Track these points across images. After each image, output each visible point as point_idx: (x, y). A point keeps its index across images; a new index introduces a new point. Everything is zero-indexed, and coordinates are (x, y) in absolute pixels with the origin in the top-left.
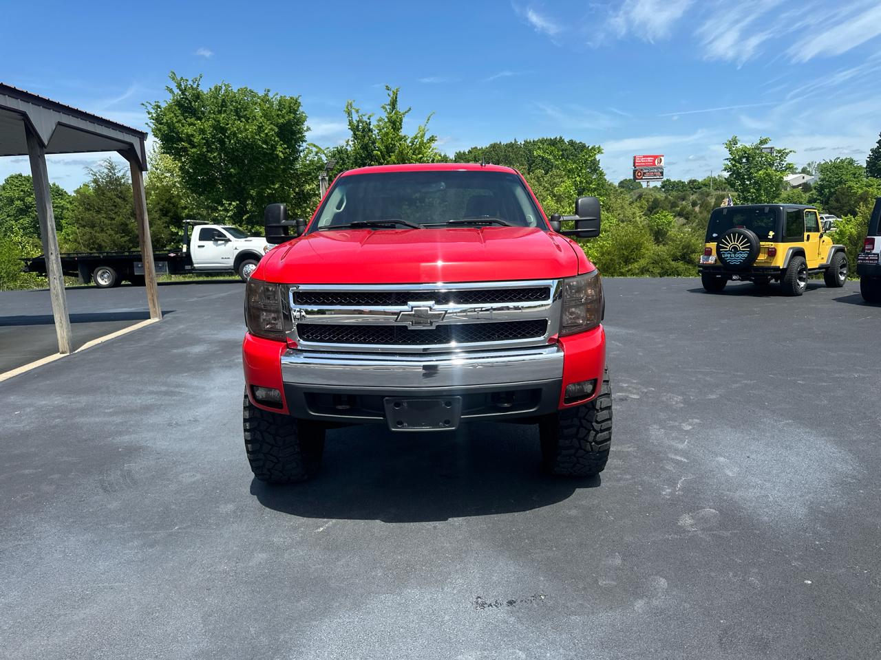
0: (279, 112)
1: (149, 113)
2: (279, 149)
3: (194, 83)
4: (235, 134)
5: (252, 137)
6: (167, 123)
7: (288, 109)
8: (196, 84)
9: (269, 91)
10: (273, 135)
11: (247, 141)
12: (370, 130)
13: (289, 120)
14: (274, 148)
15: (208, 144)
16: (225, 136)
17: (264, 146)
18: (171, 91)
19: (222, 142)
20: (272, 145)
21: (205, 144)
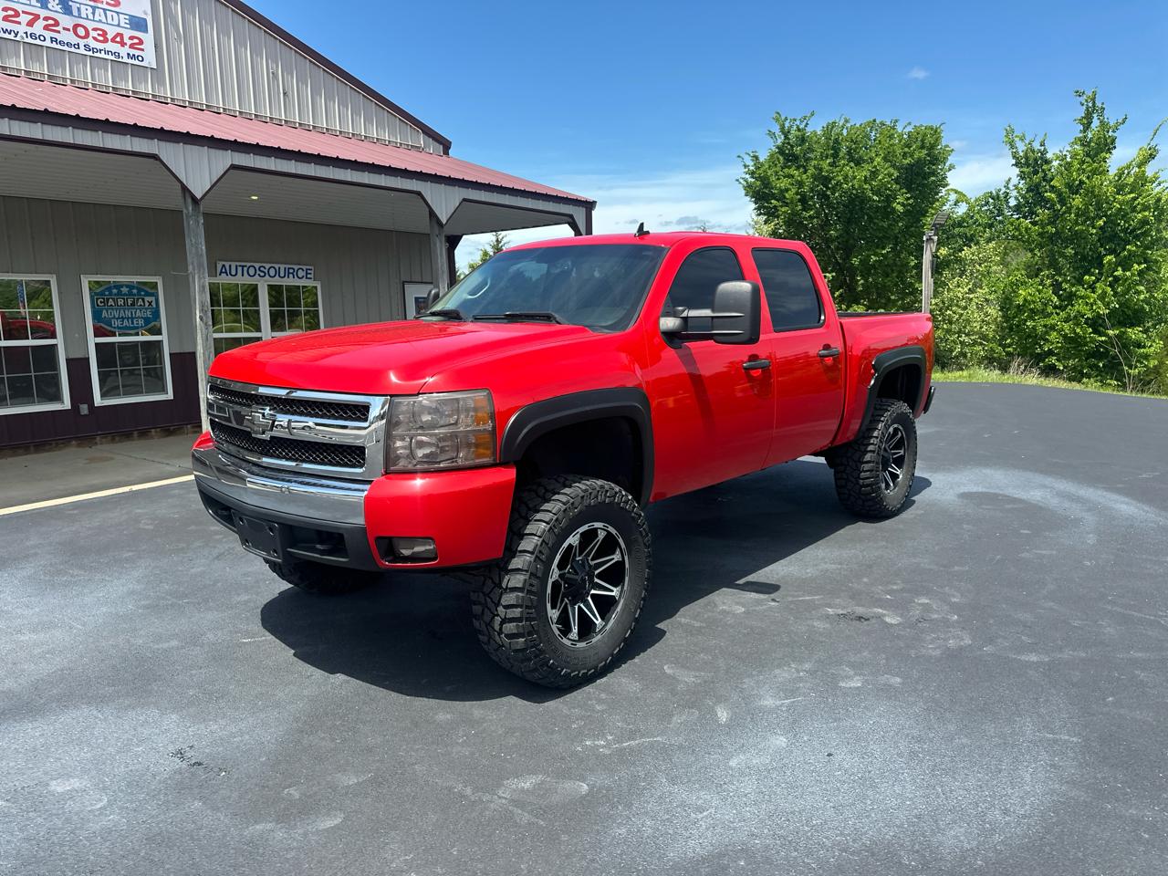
0: (906, 150)
1: (745, 166)
2: (900, 199)
3: (802, 122)
4: (839, 184)
5: (860, 187)
6: (760, 177)
7: (919, 144)
8: (804, 124)
9: (896, 121)
10: (889, 182)
11: (854, 192)
12: (1047, 162)
13: (919, 159)
14: (889, 199)
15: (803, 200)
16: (828, 188)
17: (875, 198)
18: (772, 135)
19: (823, 196)
20: (888, 196)
21: (799, 201)
